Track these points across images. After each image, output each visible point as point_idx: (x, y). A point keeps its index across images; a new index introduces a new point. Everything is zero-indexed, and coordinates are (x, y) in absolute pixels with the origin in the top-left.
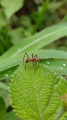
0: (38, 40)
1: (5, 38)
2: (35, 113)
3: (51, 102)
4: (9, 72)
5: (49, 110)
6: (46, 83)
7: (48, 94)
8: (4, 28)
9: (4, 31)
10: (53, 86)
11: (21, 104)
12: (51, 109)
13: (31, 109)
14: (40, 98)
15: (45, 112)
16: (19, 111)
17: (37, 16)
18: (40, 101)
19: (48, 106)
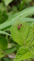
0: (21, 15)
1: (5, 17)
2: (22, 41)
3: (29, 36)
4: (9, 28)
5: (28, 40)
6: (26, 29)
7: (27, 33)
8: (4, 12)
9: (4, 14)
10: (29, 30)
11: (16, 37)
12: (29, 39)
13: (20, 39)
14: (24, 35)
15: (26, 40)
16: (15, 40)
17: (20, 6)
18: (24, 36)
19: (28, 38)
